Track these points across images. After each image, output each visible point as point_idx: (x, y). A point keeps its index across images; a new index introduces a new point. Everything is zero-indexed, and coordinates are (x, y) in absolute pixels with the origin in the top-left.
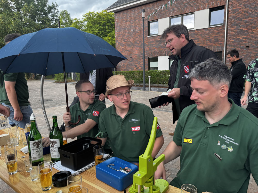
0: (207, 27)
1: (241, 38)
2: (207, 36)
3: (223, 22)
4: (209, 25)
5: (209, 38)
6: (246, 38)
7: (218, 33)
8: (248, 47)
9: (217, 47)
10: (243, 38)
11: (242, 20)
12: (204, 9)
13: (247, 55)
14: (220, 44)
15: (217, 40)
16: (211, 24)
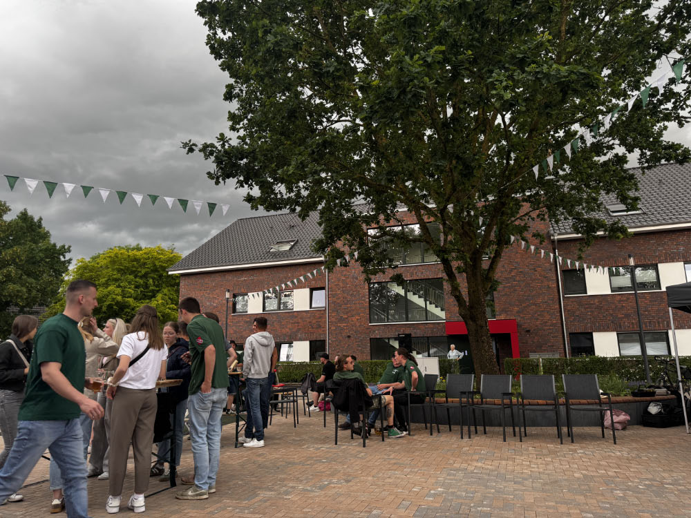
0: (308, 309)
1: (342, 325)
2: (308, 320)
3: (324, 305)
4: (311, 307)
5: (310, 322)
6: (346, 326)
7: (320, 317)
8: (349, 337)
9: (320, 335)
10: (344, 326)
11: (341, 306)
12: (304, 287)
13: (349, 345)
14: (323, 331)
15: (320, 327)
16: (313, 306)
